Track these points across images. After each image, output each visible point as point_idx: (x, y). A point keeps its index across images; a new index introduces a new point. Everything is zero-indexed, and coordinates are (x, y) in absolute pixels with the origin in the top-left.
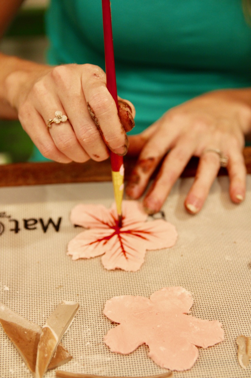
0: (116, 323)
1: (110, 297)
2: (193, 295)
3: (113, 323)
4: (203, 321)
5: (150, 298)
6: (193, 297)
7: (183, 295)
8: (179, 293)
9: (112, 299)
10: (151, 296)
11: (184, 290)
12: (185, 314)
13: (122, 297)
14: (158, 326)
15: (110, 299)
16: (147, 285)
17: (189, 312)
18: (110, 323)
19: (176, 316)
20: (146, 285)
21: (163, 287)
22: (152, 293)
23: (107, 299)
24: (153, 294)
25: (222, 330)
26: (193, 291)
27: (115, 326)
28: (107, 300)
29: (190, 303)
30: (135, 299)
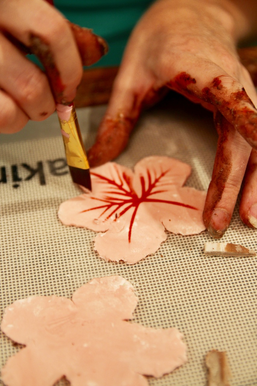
0: (20, 345)
1: (12, 300)
2: (137, 287)
3: (15, 344)
4: (153, 330)
5: (73, 299)
6: (138, 290)
7: (122, 289)
8: (116, 287)
9: (15, 302)
10: (75, 294)
11: (123, 281)
12: (127, 320)
13: (30, 299)
14: (85, 345)
15: (12, 303)
16: (68, 275)
17: (132, 317)
18: (11, 344)
19: (113, 325)
20: (66, 275)
21: (92, 277)
22: (76, 289)
23: (7, 303)
24: (77, 291)
25: (183, 345)
26: (137, 279)
27: (19, 349)
28: (7, 305)
29: (134, 301)
30: (50, 301)
